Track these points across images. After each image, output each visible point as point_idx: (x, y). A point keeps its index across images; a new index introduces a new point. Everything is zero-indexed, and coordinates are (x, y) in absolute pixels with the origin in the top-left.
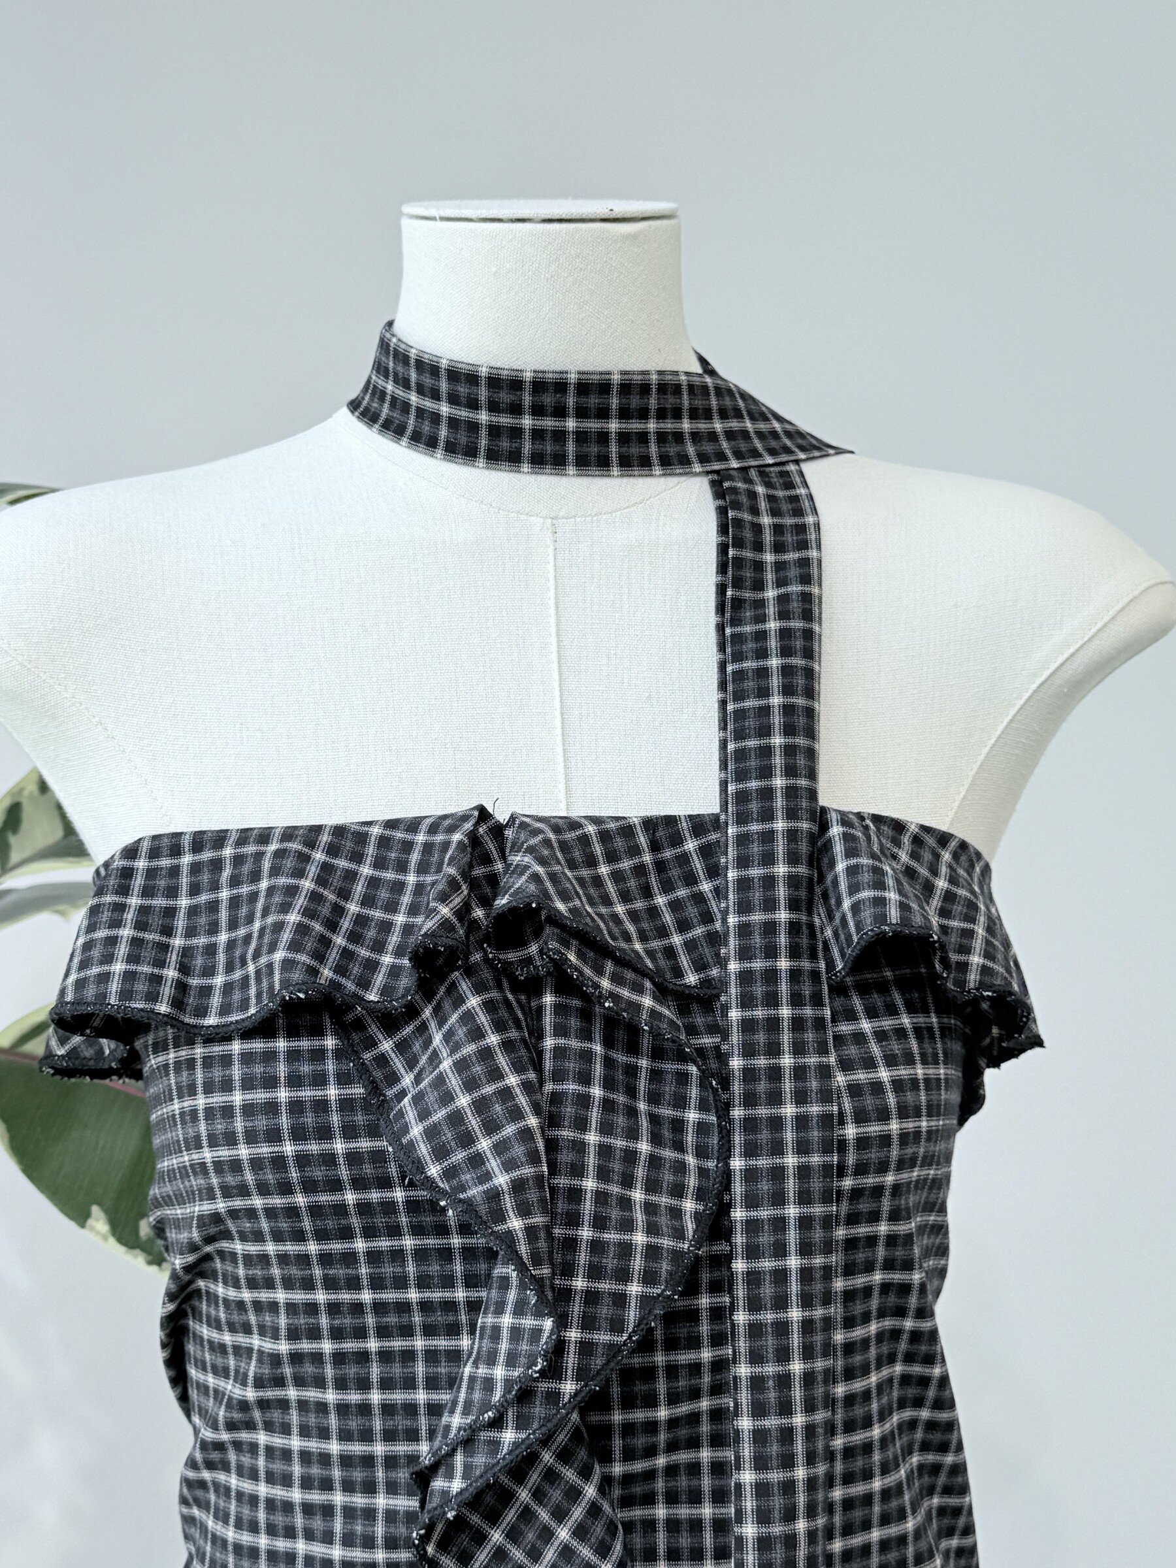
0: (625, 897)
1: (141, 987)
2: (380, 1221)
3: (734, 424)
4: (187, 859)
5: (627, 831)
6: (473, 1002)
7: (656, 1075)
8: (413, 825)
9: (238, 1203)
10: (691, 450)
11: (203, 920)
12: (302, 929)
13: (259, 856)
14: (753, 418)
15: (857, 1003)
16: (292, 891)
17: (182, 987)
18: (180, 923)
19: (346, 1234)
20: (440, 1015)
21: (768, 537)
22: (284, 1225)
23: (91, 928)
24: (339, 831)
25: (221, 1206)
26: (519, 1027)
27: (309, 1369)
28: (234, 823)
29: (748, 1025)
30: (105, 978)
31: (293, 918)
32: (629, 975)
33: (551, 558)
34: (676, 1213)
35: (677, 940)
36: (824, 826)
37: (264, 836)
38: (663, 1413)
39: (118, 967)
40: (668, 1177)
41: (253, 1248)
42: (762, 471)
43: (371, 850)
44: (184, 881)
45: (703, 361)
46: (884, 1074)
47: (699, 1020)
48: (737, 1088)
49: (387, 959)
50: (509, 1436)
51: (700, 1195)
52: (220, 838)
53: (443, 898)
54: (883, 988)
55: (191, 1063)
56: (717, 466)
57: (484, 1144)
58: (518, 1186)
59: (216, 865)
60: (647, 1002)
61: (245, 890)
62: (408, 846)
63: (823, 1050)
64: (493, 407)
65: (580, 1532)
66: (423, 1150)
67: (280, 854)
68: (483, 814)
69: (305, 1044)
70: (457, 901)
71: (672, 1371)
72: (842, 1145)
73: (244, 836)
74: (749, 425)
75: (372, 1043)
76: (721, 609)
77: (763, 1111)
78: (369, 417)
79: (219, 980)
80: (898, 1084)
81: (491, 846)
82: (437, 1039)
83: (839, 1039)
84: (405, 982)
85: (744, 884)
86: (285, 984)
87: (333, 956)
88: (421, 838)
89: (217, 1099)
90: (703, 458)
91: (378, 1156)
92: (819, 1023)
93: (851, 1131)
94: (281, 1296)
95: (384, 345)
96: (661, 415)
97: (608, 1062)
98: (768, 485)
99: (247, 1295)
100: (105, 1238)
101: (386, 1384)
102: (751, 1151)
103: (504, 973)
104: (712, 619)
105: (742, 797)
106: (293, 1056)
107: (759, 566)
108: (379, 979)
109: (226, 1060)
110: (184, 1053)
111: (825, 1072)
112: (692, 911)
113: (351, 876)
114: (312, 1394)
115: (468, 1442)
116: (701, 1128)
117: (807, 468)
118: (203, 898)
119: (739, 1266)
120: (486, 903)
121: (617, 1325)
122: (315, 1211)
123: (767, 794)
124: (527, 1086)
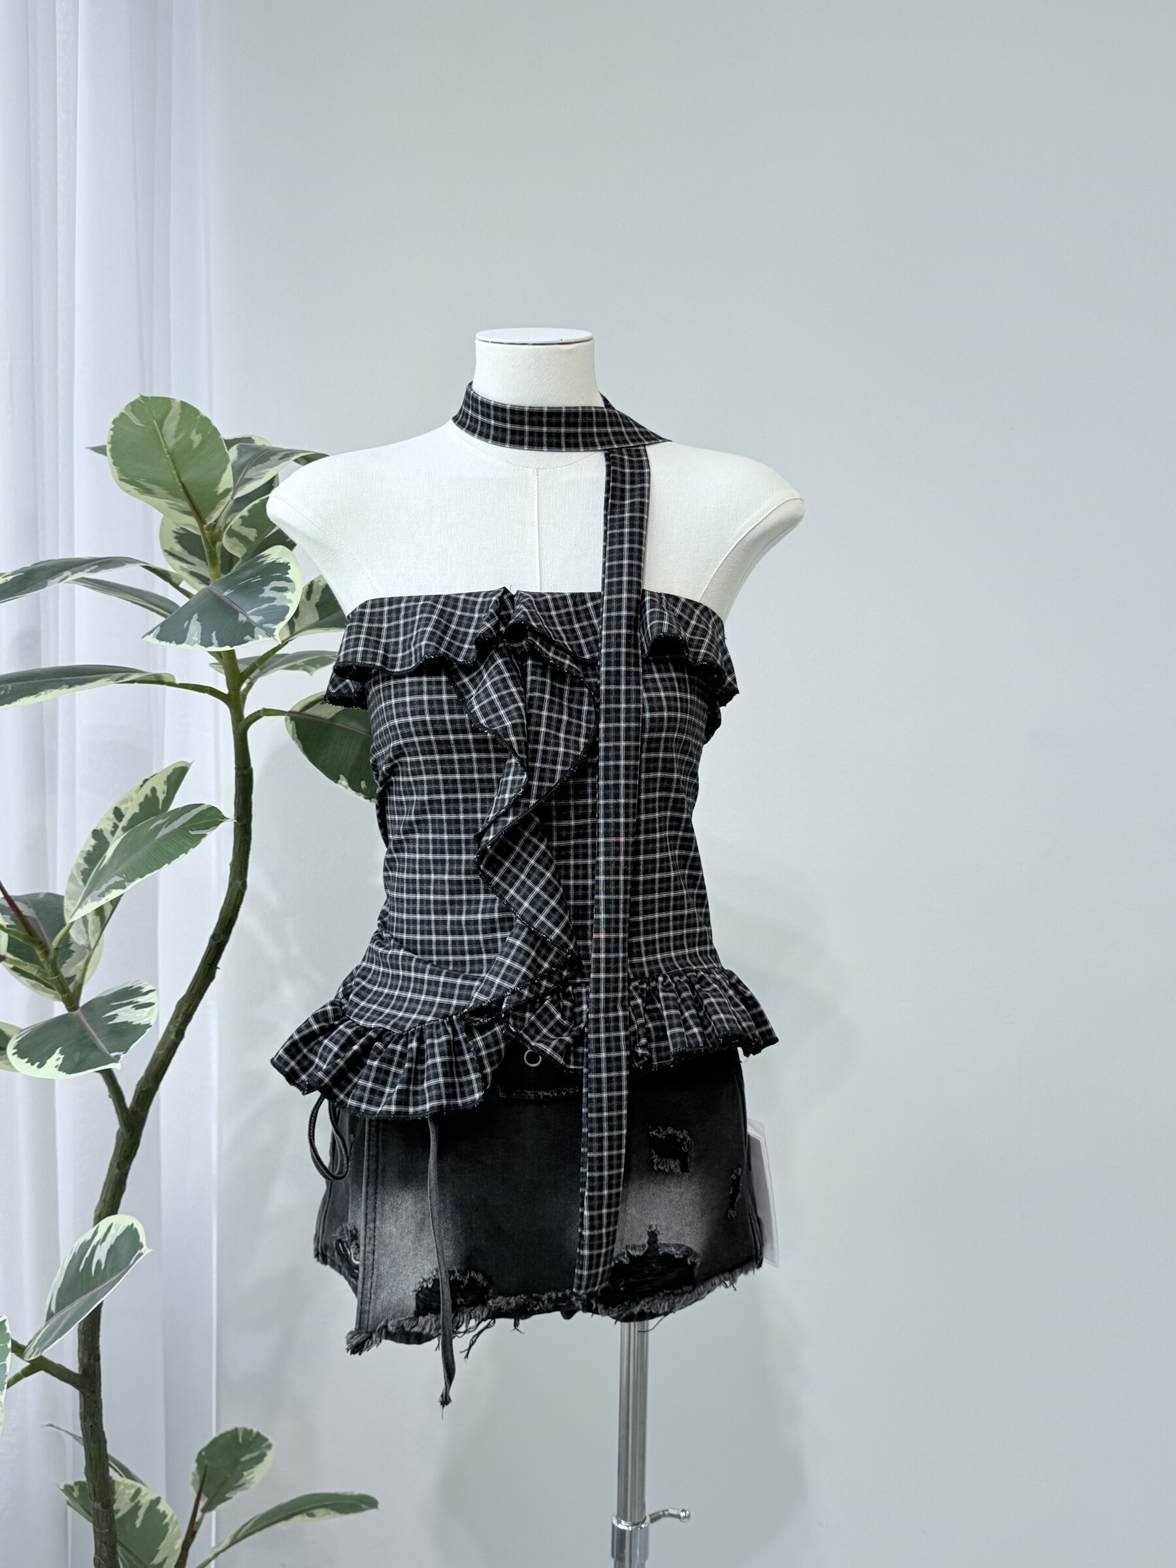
0: (562, 624)
1: (370, 656)
2: (463, 747)
3: (617, 429)
4: (386, 608)
5: (564, 598)
6: (499, 661)
7: (571, 693)
8: (477, 595)
9: (408, 740)
10: (596, 440)
11: (393, 632)
12: (432, 633)
13: (415, 607)
14: (625, 426)
15: (654, 667)
16: (429, 619)
17: (385, 658)
18: (384, 633)
19: (450, 752)
20: (487, 668)
21: (628, 478)
22: (426, 748)
23: (349, 634)
24: (447, 597)
25: (401, 742)
26: (517, 670)
27: (436, 806)
28: (405, 593)
29: (608, 673)
30: (355, 653)
31: (429, 629)
32: (561, 652)
33: (536, 486)
34: (577, 742)
35: (582, 641)
36: (643, 597)
37: (417, 599)
38: (573, 823)
39: (360, 649)
40: (574, 729)
41: (414, 759)
42: (629, 450)
43: (460, 605)
44: (385, 617)
45: (605, 401)
46: (662, 694)
47: (590, 673)
48: (602, 697)
49: (466, 646)
50: (510, 819)
51: (587, 737)
52: (399, 600)
53: (488, 620)
54: (665, 662)
55: (389, 687)
56: (608, 447)
57: (502, 712)
58: (514, 726)
59: (398, 610)
60: (567, 662)
61: (410, 620)
62: (475, 603)
63: (638, 683)
64: (513, 422)
65: (539, 861)
66: (479, 714)
67: (424, 605)
68: (506, 591)
69: (434, 679)
70: (493, 622)
71: (576, 807)
72: (644, 720)
73: (409, 599)
74: (623, 429)
75: (460, 679)
76: (606, 508)
77: (613, 706)
78: (461, 424)
79: (400, 655)
80: (668, 698)
81: (508, 603)
82: (485, 676)
83: (645, 681)
84: (473, 654)
85: (609, 619)
86: (426, 653)
87: (445, 644)
88: (480, 600)
89: (400, 700)
90: (602, 444)
91: (462, 721)
92: (637, 674)
93: (648, 715)
94: (425, 777)
95: (468, 394)
96: (583, 425)
97: (553, 687)
98: (630, 455)
99: (411, 779)
100: (346, 788)
101: (466, 812)
102: (607, 721)
103: (512, 651)
104: (603, 512)
105: (610, 584)
106: (429, 683)
107: (623, 490)
108: (463, 653)
109: (403, 685)
110: (386, 684)
111: (638, 692)
112: (589, 631)
113: (452, 615)
114: (437, 816)
115: (495, 822)
116: (589, 712)
117: (648, 448)
118: (393, 623)
119: (601, 764)
120: (505, 624)
121: (552, 780)
122: (438, 742)
123: (620, 583)
124: (519, 692)
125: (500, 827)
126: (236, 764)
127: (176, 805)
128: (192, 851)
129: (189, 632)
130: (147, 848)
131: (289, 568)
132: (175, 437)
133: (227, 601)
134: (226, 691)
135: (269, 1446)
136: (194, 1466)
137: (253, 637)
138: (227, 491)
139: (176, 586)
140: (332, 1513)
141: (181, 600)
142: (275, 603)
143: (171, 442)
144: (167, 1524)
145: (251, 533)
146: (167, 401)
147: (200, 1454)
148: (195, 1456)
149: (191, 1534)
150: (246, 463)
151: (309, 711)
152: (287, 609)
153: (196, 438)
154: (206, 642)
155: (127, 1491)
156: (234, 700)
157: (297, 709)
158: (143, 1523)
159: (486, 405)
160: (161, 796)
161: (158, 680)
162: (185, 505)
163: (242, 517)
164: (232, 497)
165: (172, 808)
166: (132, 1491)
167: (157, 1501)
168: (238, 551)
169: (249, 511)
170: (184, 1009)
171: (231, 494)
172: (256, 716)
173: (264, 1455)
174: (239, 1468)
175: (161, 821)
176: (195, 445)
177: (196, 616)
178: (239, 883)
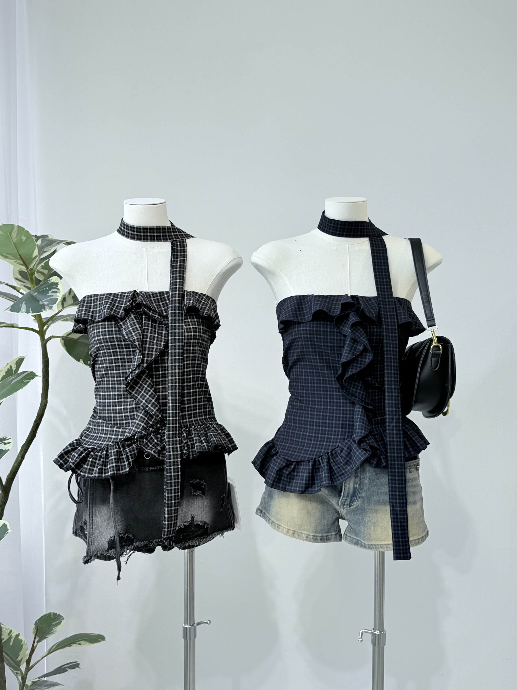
0: (155, 303)
1: (86, 315)
2: (121, 347)
3: (175, 234)
4: (93, 298)
5: (156, 293)
6: (133, 316)
7: (159, 327)
8: (125, 293)
9: (101, 345)
10: (168, 238)
11: (95, 307)
12: (109, 307)
13: (103, 297)
14: (178, 232)
15: (188, 317)
16: (108, 302)
17: (92, 316)
18: (92, 307)
19: (116, 349)
20: (128, 319)
21: (179, 251)
22: (107, 347)
23: (79, 308)
24: (115, 294)
25: (99, 345)
26: (139, 319)
27: (112, 368)
28: (99, 293)
29: (171, 320)
30: (81, 314)
31: (108, 305)
32: (155, 313)
33: (146, 254)
34: (161, 344)
35: (163, 309)
36: (184, 293)
37: (104, 295)
38: (160, 373)
39: (83, 313)
40: (159, 339)
41: (103, 351)
42: (180, 241)
43: (119, 297)
44: (92, 301)
45: (171, 223)
46: (191, 327)
47: (166, 320)
48: (170, 328)
49: (121, 311)
50: (137, 371)
51: (164, 342)
52: (97, 295)
53: (128, 302)
54: (193, 315)
55: (94, 326)
56: (172, 240)
57: (133, 334)
58: (137, 339)
59: (97, 299)
60: (157, 316)
61: (101, 302)
62: (124, 296)
63: (182, 323)
64: (137, 232)
65: (148, 386)
66: (125, 335)
67: (106, 297)
68: (135, 291)
69: (110, 323)
70: (130, 302)
71: (162, 367)
72: (185, 336)
73: (101, 295)
74: (178, 234)
75: (119, 323)
76: (171, 261)
77: (173, 331)
78: (120, 232)
79: (98, 315)
80: (193, 328)
81: (136, 296)
82: (128, 321)
83: (185, 322)
84: (123, 314)
85: (172, 301)
86: (106, 314)
87: (113, 310)
88: (126, 295)
89: (98, 331)
90: (170, 239)
91: (120, 338)
92: (182, 320)
93: (186, 334)
94: (107, 358)
95: (121, 222)
96: (163, 233)
97: (152, 325)
98: (180, 243)
99: (103, 359)
100: (82, 364)
101: (122, 370)
102: (171, 336)
103: (137, 313)
104: (170, 263)
105: (172, 288)
106: (108, 324)
107: (177, 255)
108: (120, 314)
109: (99, 325)
110: (93, 325)
111: (182, 326)
112: (165, 305)
113: (116, 300)
114: (112, 372)
115: (132, 372)
116: (165, 334)
117: (187, 240)
118: (95, 304)
119: (170, 351)
120: (135, 303)
121: (151, 357)
122: (112, 345)
123: (176, 288)
124: (140, 327)
125: (133, 374)
126: (43, 356)
127: (20, 371)
128: (24, 388)
129: (22, 309)
130: (8, 387)
131: (58, 284)
132: (16, 238)
133: (35, 297)
134: (38, 329)
135: (63, 619)
136: (33, 626)
137: (45, 310)
138: (36, 256)
139: (18, 291)
140: (88, 643)
141: (20, 296)
142: (53, 297)
143: (15, 240)
144: (23, 644)
145: (46, 272)
146: (13, 226)
147: (36, 622)
148: (34, 623)
149: (33, 651)
150: (44, 245)
151: (69, 336)
152: (57, 299)
153: (24, 238)
154: (27, 312)
155: (7, 631)
156: (41, 333)
157: (65, 336)
158: (13, 643)
159: (127, 226)
160: (14, 369)
161: (12, 326)
162: (21, 262)
163: (41, 266)
164: (39, 258)
165: (19, 372)
166: (9, 631)
167: (19, 635)
168: (41, 278)
169: (44, 264)
170: (24, 448)
171: (38, 257)
172: (50, 339)
173: (61, 622)
174: (51, 627)
175: (13, 377)
176: (23, 241)
177: (24, 302)
178: (45, 401)
